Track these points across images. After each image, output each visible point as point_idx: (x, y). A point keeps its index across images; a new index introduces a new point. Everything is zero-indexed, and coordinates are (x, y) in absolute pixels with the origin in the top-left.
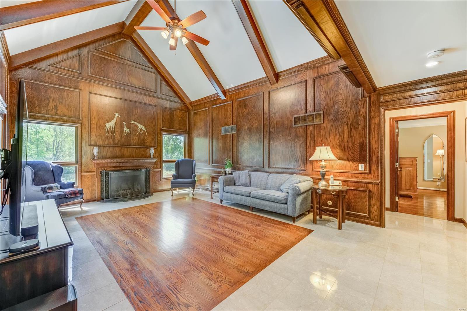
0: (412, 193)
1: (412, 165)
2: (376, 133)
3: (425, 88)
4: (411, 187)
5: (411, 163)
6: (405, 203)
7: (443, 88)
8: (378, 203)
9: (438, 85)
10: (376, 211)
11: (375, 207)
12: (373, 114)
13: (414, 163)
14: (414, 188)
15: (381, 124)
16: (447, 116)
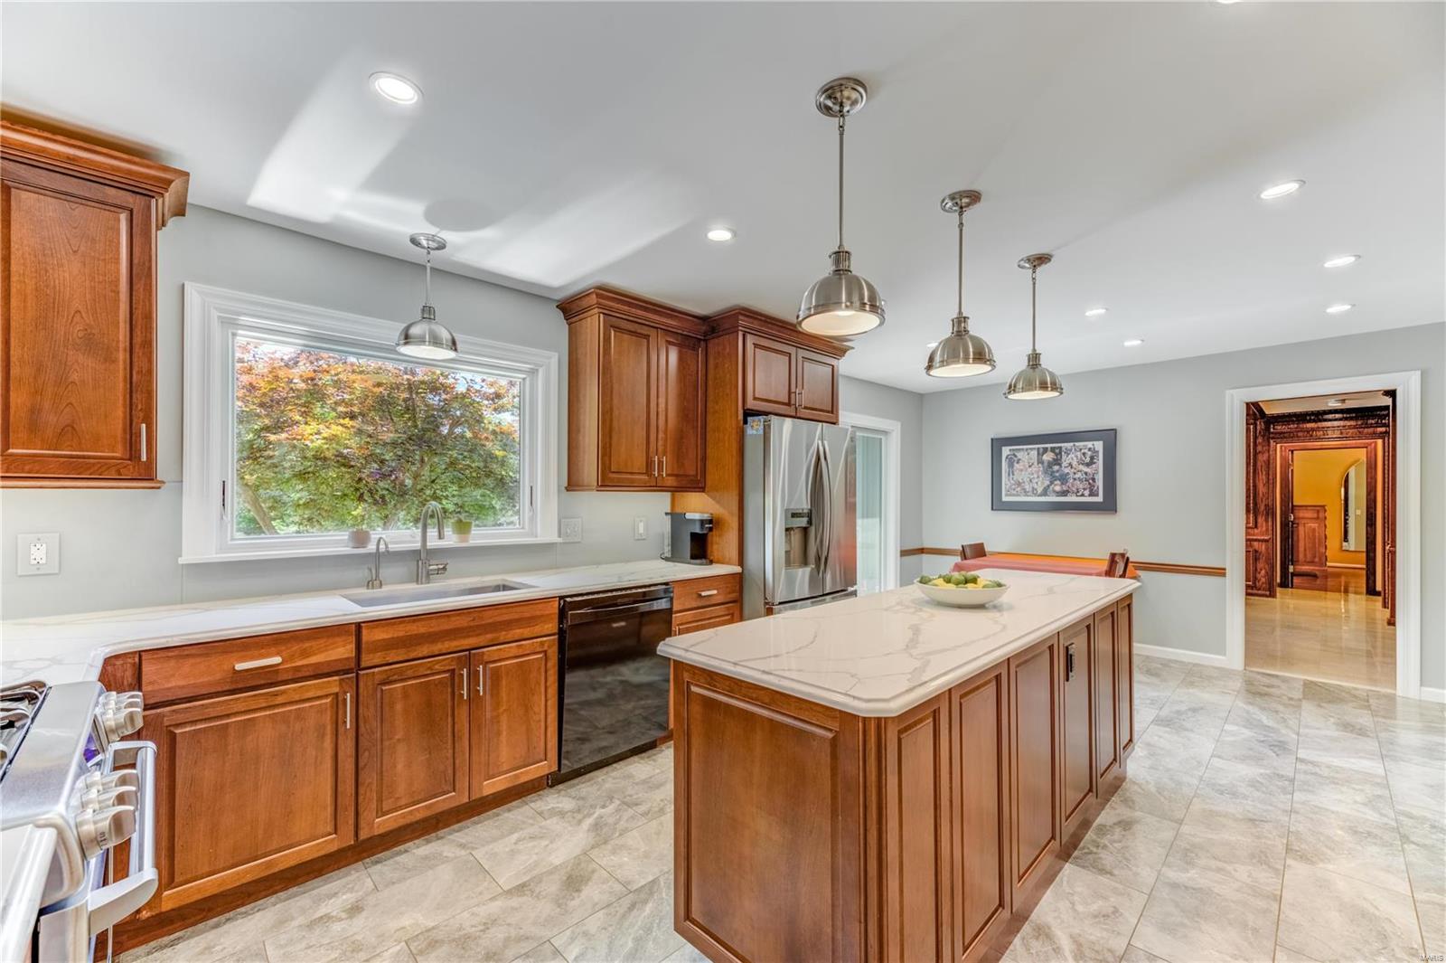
0: (1317, 568)
1: (1318, 518)
2: (1264, 473)
3: (1330, 420)
4: (1315, 557)
5: (1315, 515)
6: (1304, 567)
7: (1353, 423)
8: (1266, 566)
9: (1346, 419)
10: (1265, 577)
11: (1263, 572)
12: (1259, 448)
13: (1321, 515)
14: (1320, 559)
15: (1271, 461)
16: (1366, 447)
